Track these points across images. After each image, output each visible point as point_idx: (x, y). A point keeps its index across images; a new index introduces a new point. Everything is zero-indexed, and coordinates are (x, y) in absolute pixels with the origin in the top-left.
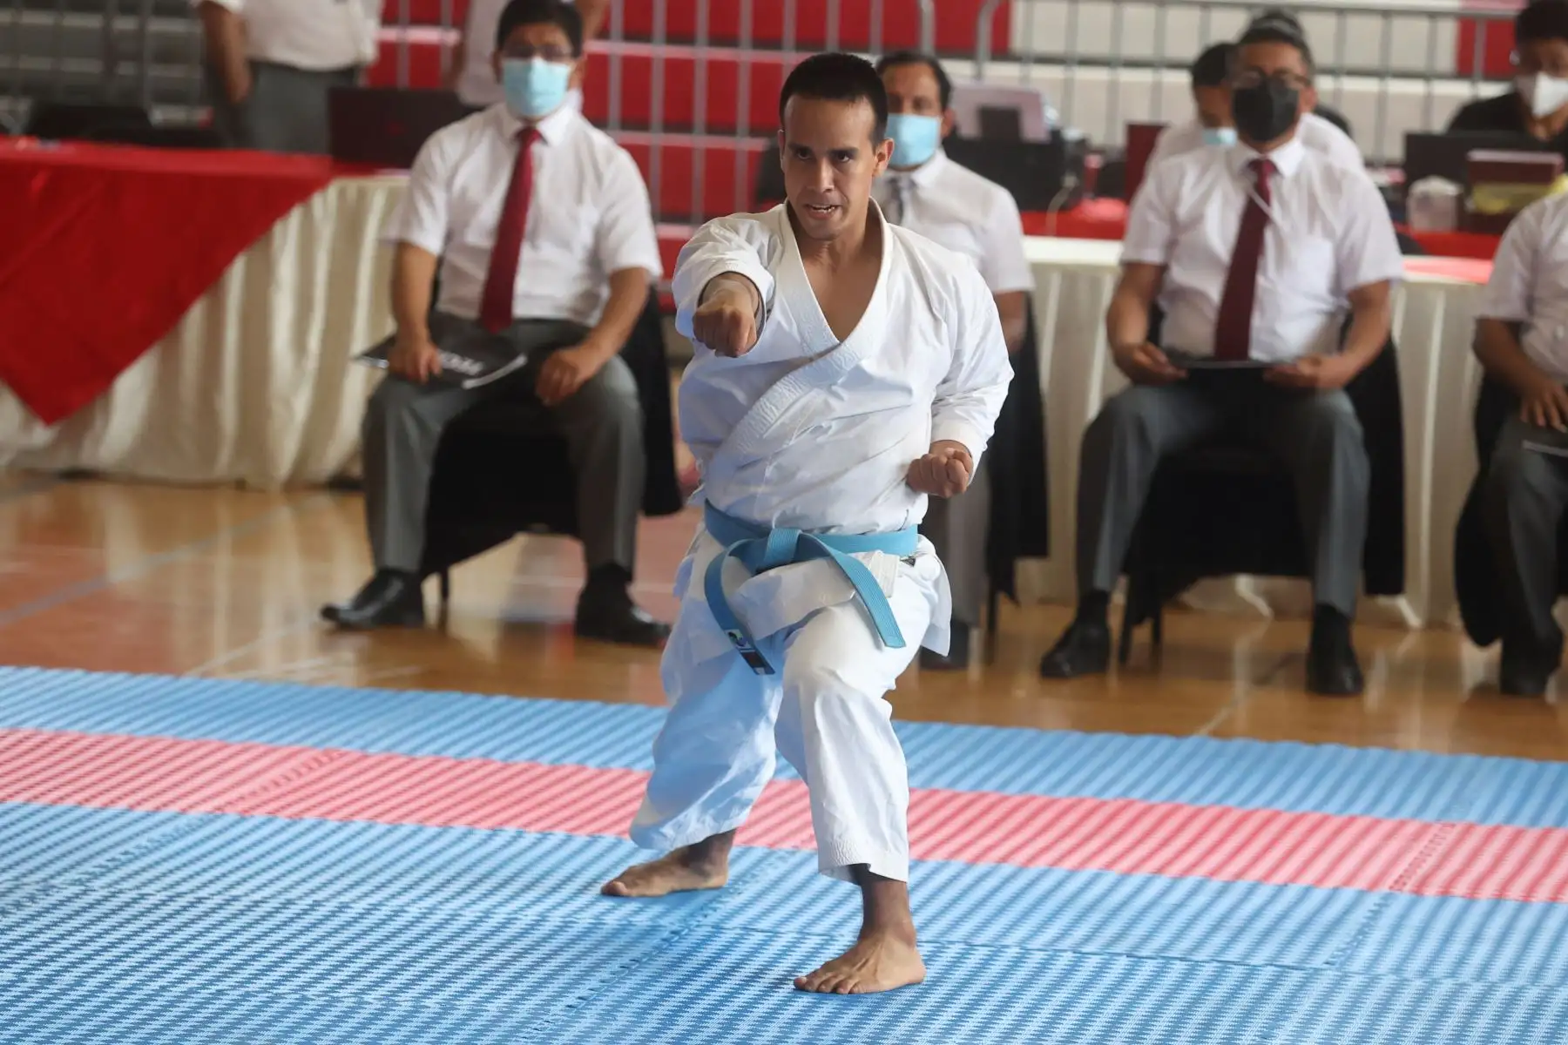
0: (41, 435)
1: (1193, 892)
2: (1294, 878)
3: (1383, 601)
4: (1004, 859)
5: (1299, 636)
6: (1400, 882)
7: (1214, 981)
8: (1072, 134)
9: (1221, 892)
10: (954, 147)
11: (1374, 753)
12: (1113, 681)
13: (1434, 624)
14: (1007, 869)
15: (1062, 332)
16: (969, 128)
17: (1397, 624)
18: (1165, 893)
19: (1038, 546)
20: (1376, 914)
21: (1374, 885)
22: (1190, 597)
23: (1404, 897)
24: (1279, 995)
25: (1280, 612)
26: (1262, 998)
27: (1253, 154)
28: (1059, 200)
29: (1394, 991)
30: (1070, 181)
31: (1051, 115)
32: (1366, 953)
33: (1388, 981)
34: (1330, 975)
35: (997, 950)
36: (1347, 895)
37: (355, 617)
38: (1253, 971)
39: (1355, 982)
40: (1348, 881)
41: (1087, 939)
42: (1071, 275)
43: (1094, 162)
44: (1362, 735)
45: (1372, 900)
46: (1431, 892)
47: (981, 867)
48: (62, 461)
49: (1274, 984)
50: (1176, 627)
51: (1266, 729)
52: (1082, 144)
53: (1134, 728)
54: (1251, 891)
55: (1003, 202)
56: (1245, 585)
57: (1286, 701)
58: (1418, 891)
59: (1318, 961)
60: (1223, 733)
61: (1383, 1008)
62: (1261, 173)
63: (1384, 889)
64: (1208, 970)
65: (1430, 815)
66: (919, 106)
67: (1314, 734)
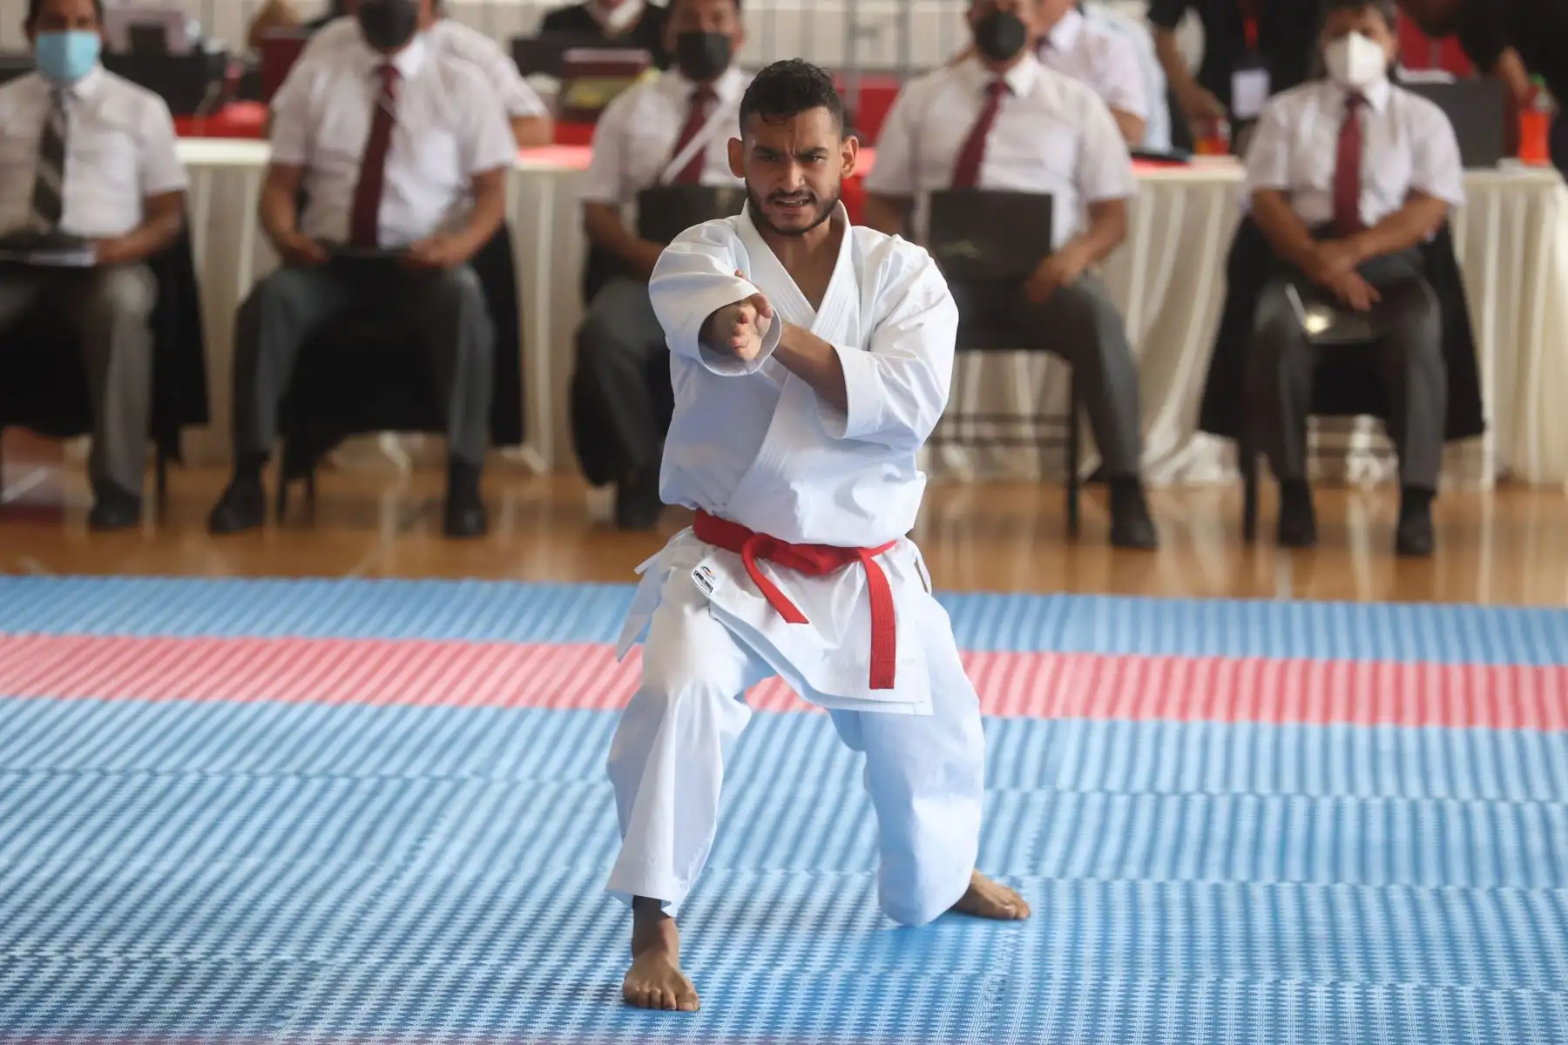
1: (355, 713)
2: (441, 699)
3: (509, 453)
4: (182, 695)
5: (436, 486)
6: (534, 699)
7: (374, 793)
8: (214, 46)
9: (378, 714)
10: (110, 60)
11: (507, 586)
12: (271, 533)
13: (557, 469)
14: (185, 704)
15: (215, 224)
16: (120, 44)
17: (523, 472)
18: (329, 716)
19: (199, 414)
20: (513, 729)
21: (512, 701)
22: (338, 457)
23: (538, 711)
24: (431, 804)
25: (417, 466)
26: (415, 808)
28: (203, 107)
29: (533, 795)
30: (213, 89)
31: (193, 30)
32: (506, 763)
33: (526, 786)
34: (476, 783)
35: (178, 774)
36: (488, 712)
38: (407, 784)
39: (498, 788)
40: (489, 699)
41: (260, 762)
42: (222, 174)
43: (234, 73)
44: (494, 569)
45: (510, 717)
46: (562, 707)
47: (163, 703)
49: (428, 792)
50: (329, 484)
51: (409, 570)
52: (222, 57)
53: (294, 571)
54: (403, 713)
55: (155, 110)
56: (389, 442)
57: (425, 542)
58: (551, 705)
59: (465, 771)
60: (373, 574)
61: (524, 809)
62: (387, 76)
63: (521, 704)
64: (367, 785)
65: (559, 638)
66: (82, 23)
67: (452, 571)
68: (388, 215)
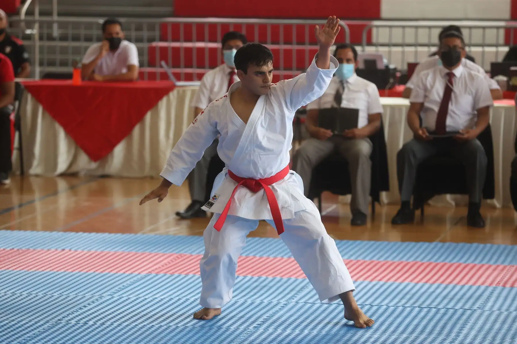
0: (94, 165)
1: (437, 288)
2: (467, 283)
3: (489, 201)
4: (380, 280)
5: (464, 212)
6: (499, 283)
7: (445, 314)
8: (392, 66)
9: (445, 288)
10: (359, 72)
11: (489, 245)
13: (505, 207)
14: (381, 283)
15: (391, 125)
16: (361, 66)
17: (494, 207)
18: (429, 288)
19: (386, 188)
20: (492, 293)
21: (491, 284)
22: (430, 202)
23: (500, 288)
24: (464, 317)
25: (457, 205)
26: (459, 319)
27: (447, 71)
28: (388, 86)
29: (499, 316)
30: (392, 80)
31: (385, 61)
32: (490, 304)
33: (497, 312)
34: (479, 312)
35: (380, 306)
36: (483, 288)
37: (185, 215)
38: (456, 311)
39: (487, 313)
40: (483, 283)
41: (406, 303)
42: (393, 108)
43: (398, 74)
44: (484, 240)
45: (490, 289)
46: (508, 286)
47: (374, 282)
48: (100, 172)
49: (463, 314)
50: (428, 211)
51: (455, 240)
52: (395, 70)
53: (417, 240)
54: (454, 287)
55: (372, 87)
56: (448, 197)
57: (461, 230)
58: (504, 286)
59: (475, 307)
60: (444, 241)
61: (495, 321)
62: (450, 76)
63: (494, 285)
64: (442, 311)
65: (506, 264)
66: (348, 61)
67: (470, 240)
68: (449, 121)
